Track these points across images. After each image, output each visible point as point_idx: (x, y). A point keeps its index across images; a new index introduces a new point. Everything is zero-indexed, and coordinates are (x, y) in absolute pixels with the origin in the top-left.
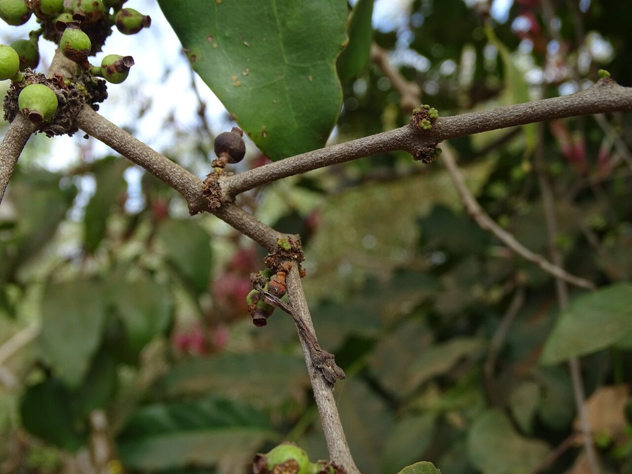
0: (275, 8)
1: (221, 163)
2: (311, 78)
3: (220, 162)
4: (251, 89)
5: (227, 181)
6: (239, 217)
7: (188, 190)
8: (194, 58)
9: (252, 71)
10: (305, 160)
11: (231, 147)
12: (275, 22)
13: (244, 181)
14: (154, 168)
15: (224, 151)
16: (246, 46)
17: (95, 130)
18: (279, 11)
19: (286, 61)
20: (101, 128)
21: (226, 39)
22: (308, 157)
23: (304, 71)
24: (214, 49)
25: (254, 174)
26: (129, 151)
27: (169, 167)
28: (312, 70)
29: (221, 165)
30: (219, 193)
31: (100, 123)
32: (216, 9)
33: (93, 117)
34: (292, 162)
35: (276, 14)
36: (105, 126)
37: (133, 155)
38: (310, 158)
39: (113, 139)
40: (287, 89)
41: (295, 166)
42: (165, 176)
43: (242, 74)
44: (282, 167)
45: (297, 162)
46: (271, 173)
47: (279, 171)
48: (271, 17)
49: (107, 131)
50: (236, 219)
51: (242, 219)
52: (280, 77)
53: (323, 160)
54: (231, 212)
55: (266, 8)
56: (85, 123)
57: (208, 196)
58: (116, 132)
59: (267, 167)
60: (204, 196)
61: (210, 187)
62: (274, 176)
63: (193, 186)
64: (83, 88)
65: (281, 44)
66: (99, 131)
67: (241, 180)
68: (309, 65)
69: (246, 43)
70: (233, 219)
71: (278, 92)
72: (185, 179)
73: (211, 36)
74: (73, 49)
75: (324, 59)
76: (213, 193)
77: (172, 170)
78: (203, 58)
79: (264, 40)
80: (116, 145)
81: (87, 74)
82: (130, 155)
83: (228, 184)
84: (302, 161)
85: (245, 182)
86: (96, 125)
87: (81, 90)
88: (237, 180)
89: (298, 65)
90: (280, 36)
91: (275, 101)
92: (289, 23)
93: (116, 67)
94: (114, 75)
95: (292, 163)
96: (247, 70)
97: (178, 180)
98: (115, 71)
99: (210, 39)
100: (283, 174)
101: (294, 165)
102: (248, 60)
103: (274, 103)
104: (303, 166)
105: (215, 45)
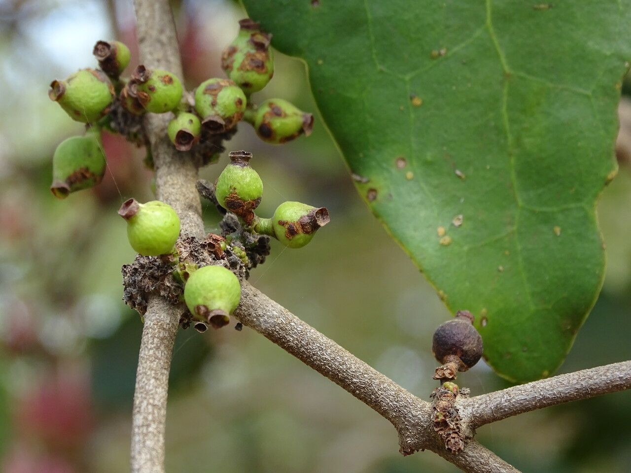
0: (506, 117)
1: (450, 374)
2: (558, 230)
3: (449, 371)
4: (466, 248)
5: (468, 405)
6: (482, 461)
7: (405, 418)
8: (374, 193)
9: (467, 219)
10: (597, 381)
11: (465, 348)
12: (506, 138)
13: (496, 407)
14: (352, 382)
15: (452, 354)
16: (459, 177)
17: (258, 320)
18: (512, 121)
19: (520, 203)
20: (269, 317)
21: (428, 164)
22: (601, 376)
23: (547, 220)
24: (409, 180)
25: (513, 398)
26: (314, 354)
27: (377, 381)
28: (560, 217)
29: (451, 377)
30: (459, 426)
31: (267, 308)
32: (412, 116)
33: (256, 298)
34: (575, 382)
35: (507, 126)
36: (275, 313)
37: (319, 360)
38: (604, 378)
39: (289, 334)
40: (519, 247)
41: (581, 389)
42: (370, 395)
43: (453, 225)
44: (560, 389)
45: (583, 383)
46: (541, 397)
47: (554, 394)
48: (499, 131)
49: (279, 322)
50: (479, 463)
51: (487, 464)
52: (509, 229)
53: (624, 382)
54: (470, 453)
55: (491, 115)
56: (243, 308)
57: (441, 430)
58: (293, 324)
59: (534, 387)
60: (436, 430)
61: (445, 416)
62: (545, 402)
63: (414, 412)
64: (244, 253)
65: (513, 176)
66: (265, 321)
67: (492, 406)
68: (555, 209)
69: (458, 172)
70: (473, 464)
71: (507, 253)
72: (402, 401)
73: (403, 159)
74: (240, 199)
75: (579, 200)
76: (452, 426)
77: (382, 387)
78: (390, 196)
79: (488, 167)
80: (292, 344)
81: (250, 231)
82: (314, 360)
83: (470, 410)
84: (591, 382)
85: (498, 408)
86: (260, 312)
87: (241, 257)
88: (484, 406)
89: (538, 209)
90: (513, 161)
91: (501, 268)
92: (528, 141)
93: (303, 226)
94: (297, 237)
95: (575, 384)
96: (461, 217)
97: (391, 402)
98: (300, 231)
99: (401, 164)
100: (559, 400)
101: (578, 386)
102: (462, 200)
103: (499, 271)
104: (592, 389)
105: (410, 175)
